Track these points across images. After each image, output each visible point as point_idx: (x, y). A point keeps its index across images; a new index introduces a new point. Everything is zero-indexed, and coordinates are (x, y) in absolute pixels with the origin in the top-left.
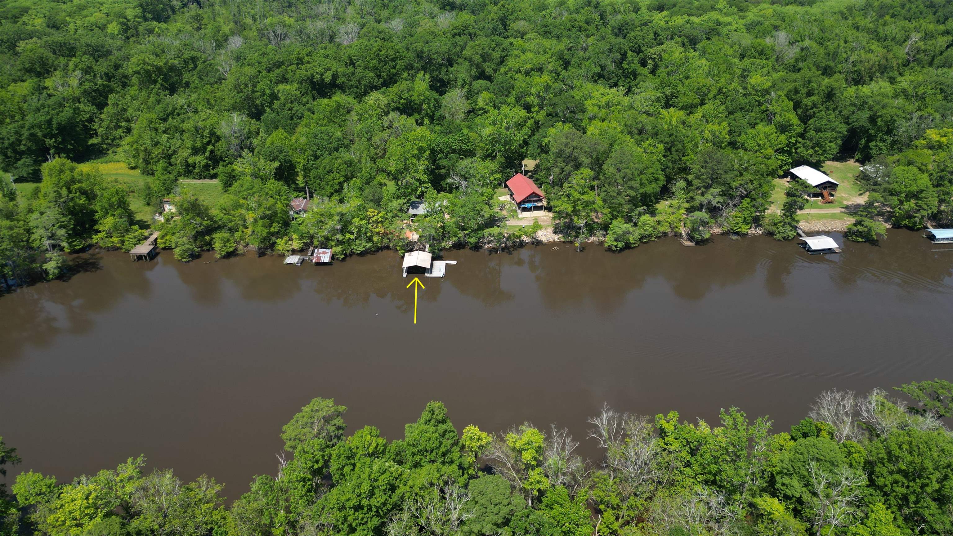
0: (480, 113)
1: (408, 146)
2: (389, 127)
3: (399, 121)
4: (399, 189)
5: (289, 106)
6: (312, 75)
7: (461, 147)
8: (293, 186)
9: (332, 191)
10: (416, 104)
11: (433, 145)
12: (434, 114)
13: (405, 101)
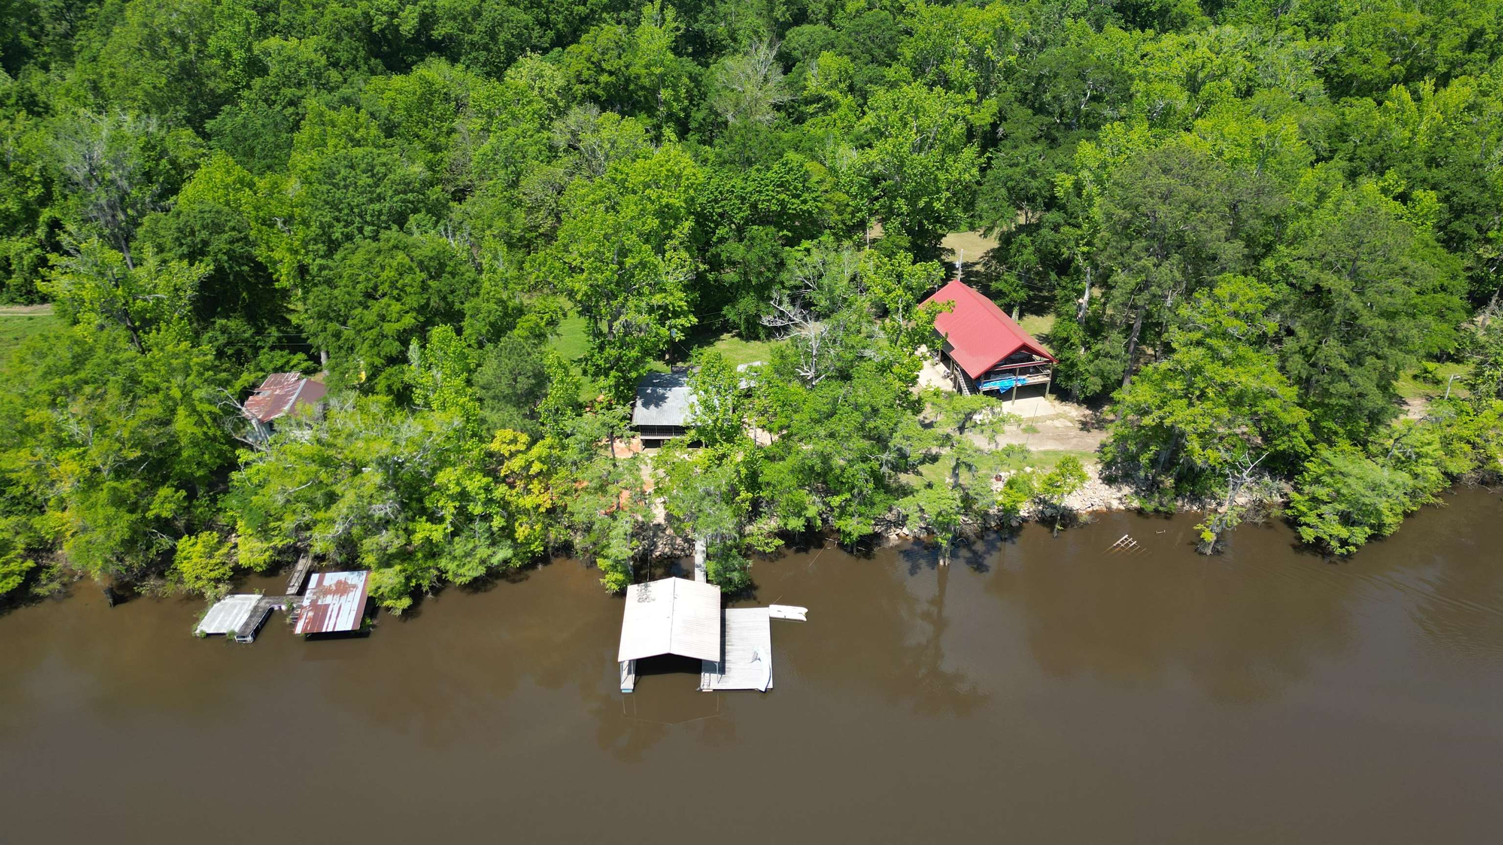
0: (811, 109)
1: (629, 209)
2: (572, 147)
3: (596, 131)
4: (601, 348)
5: (289, 92)
6: (366, 14)
7: (782, 203)
8: (274, 333)
9: (378, 361)
10: (643, 88)
11: (702, 200)
12: (688, 116)
13: (613, 79)
